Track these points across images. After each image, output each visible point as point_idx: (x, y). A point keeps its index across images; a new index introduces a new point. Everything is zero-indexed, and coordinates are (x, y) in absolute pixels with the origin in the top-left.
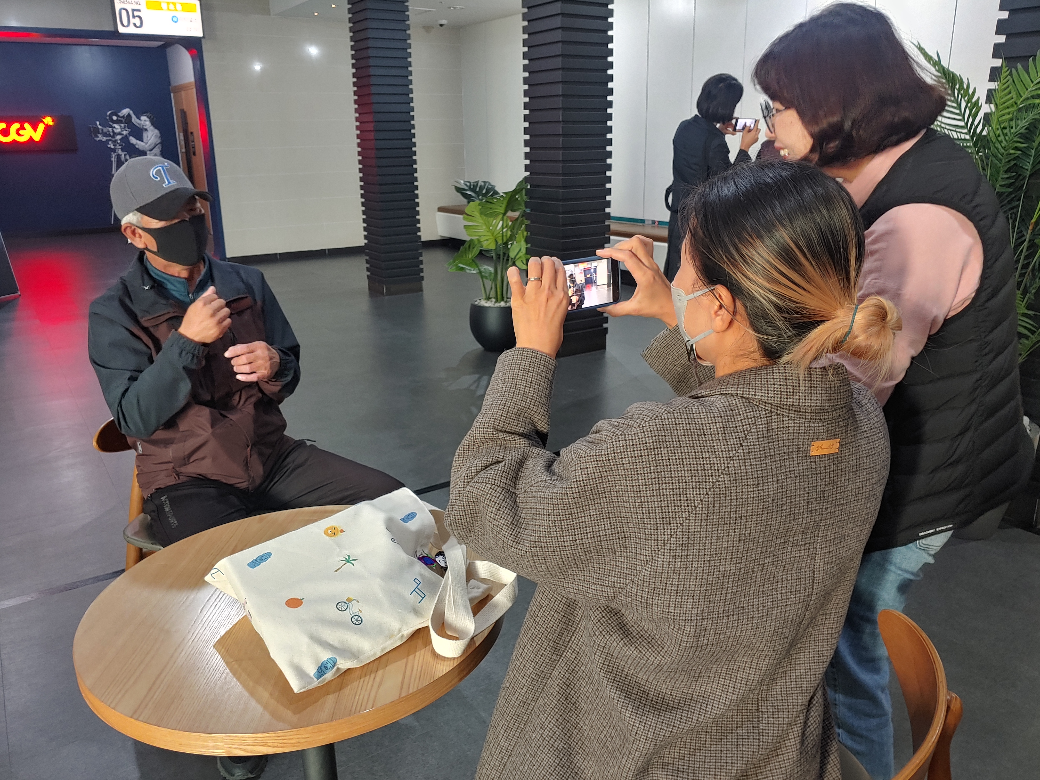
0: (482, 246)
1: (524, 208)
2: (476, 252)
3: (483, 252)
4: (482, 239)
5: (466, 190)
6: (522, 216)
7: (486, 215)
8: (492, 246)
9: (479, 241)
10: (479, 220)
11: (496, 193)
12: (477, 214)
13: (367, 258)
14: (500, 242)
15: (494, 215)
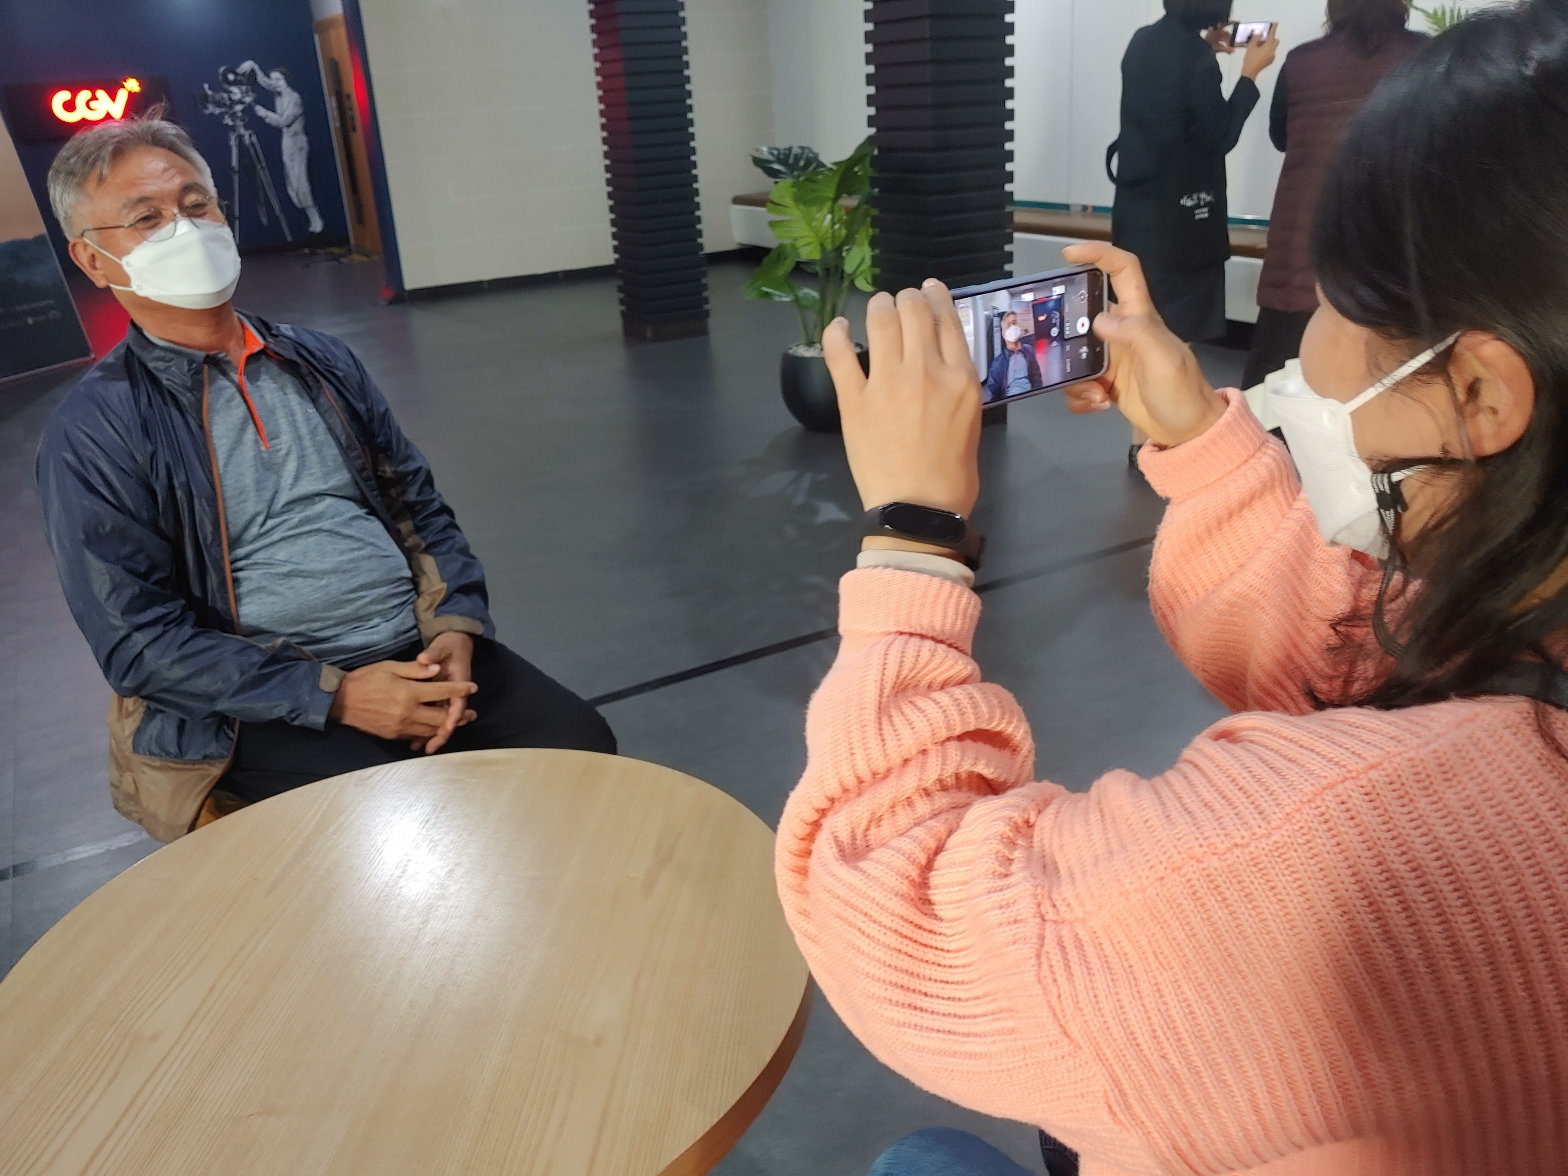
0: (799, 256)
1: (867, 188)
2: (788, 265)
3: (802, 266)
4: (800, 243)
5: (771, 162)
6: (866, 202)
7: (805, 203)
8: (816, 255)
9: (794, 248)
10: (794, 213)
11: (821, 165)
12: (789, 201)
13: (620, 283)
14: (829, 247)
15: (819, 202)
